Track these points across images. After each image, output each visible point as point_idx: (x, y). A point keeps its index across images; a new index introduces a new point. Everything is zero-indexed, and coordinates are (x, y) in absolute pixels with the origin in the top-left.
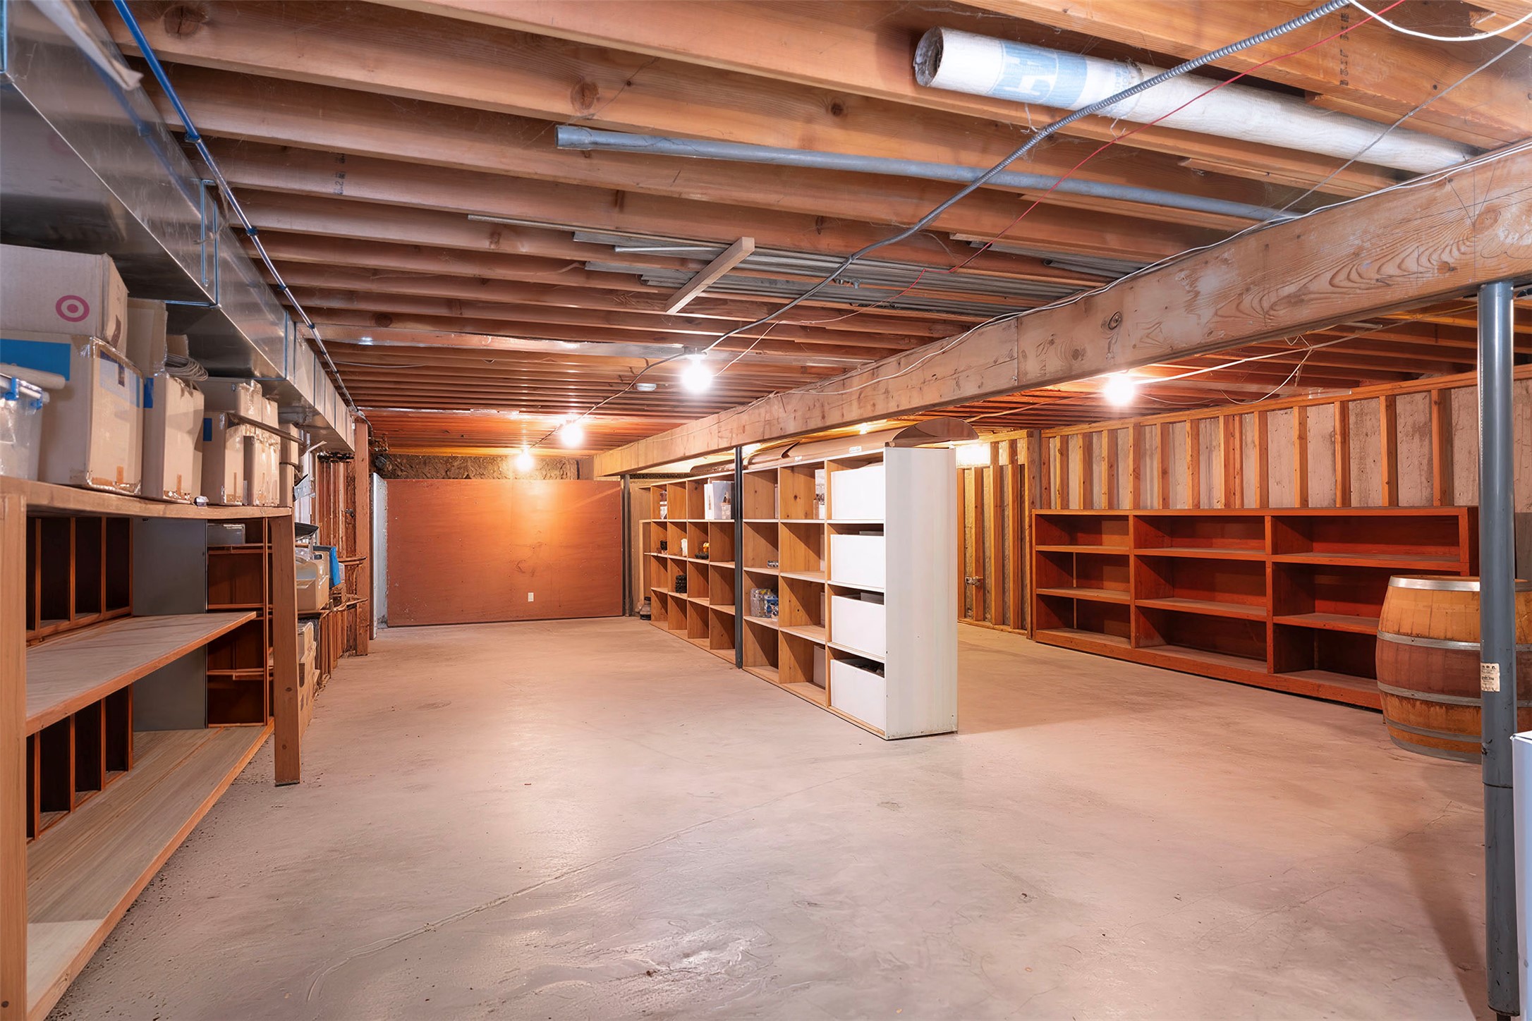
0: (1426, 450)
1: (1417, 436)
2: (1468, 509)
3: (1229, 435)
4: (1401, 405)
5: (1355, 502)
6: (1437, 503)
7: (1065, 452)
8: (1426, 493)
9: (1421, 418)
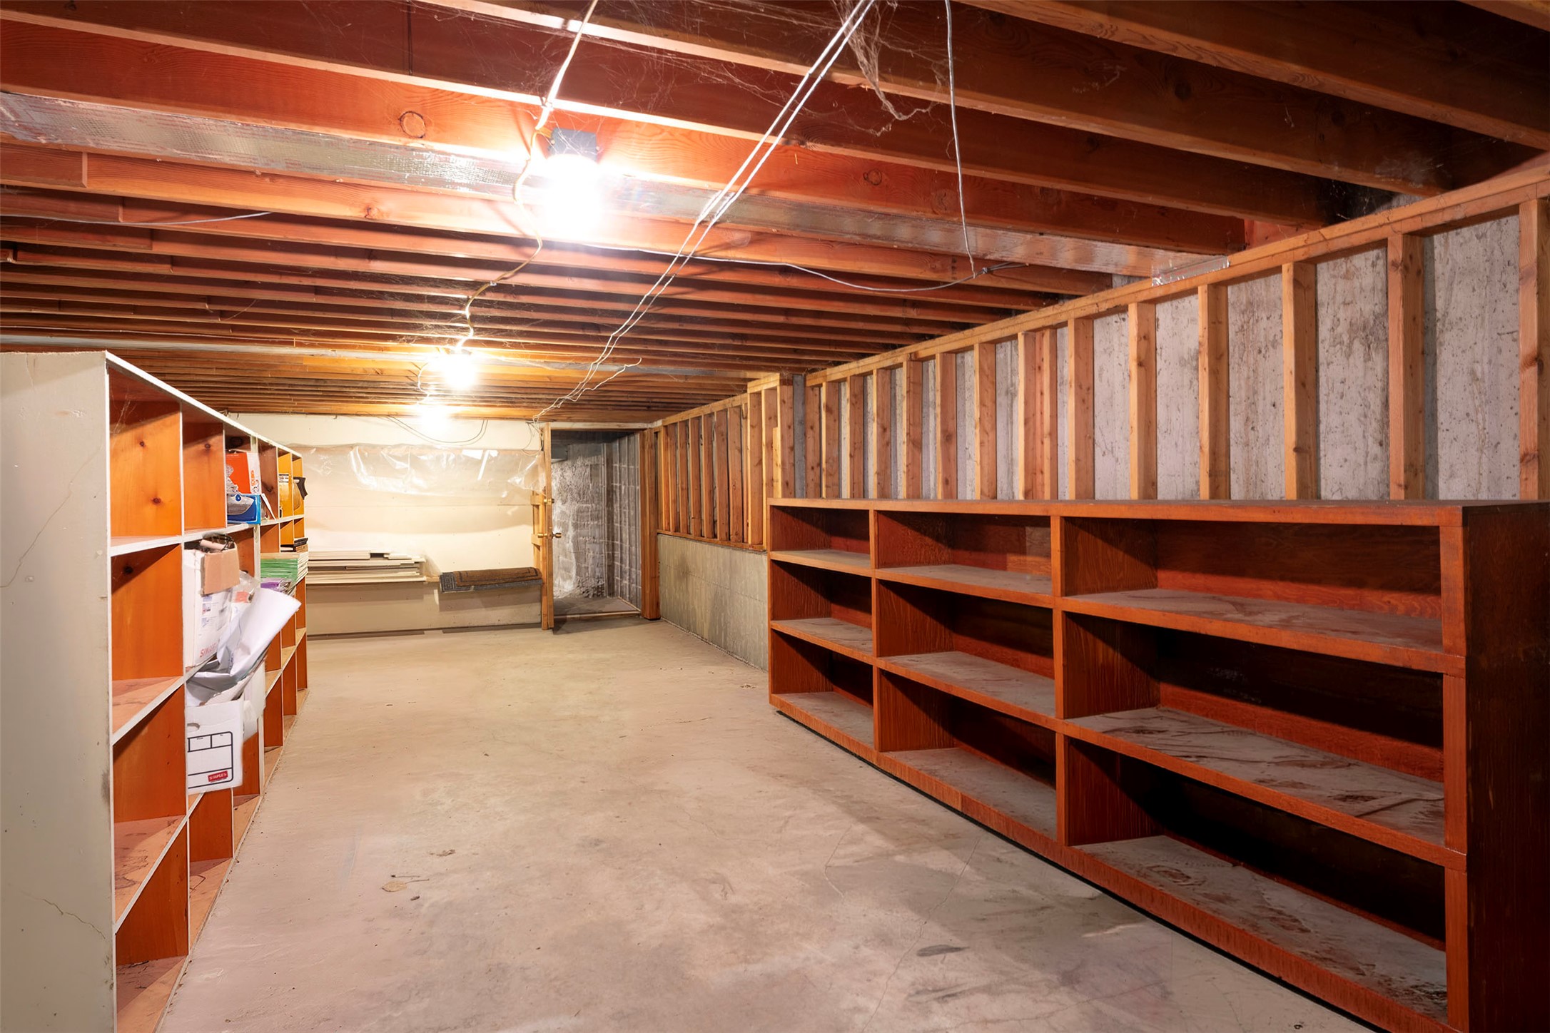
0: (1375, 380)
1: (1357, 346)
2: (1464, 509)
3: (1033, 368)
4: (1327, 279)
5: (1237, 493)
6: (1397, 494)
7: (835, 409)
8: (1374, 470)
9: (1368, 307)
